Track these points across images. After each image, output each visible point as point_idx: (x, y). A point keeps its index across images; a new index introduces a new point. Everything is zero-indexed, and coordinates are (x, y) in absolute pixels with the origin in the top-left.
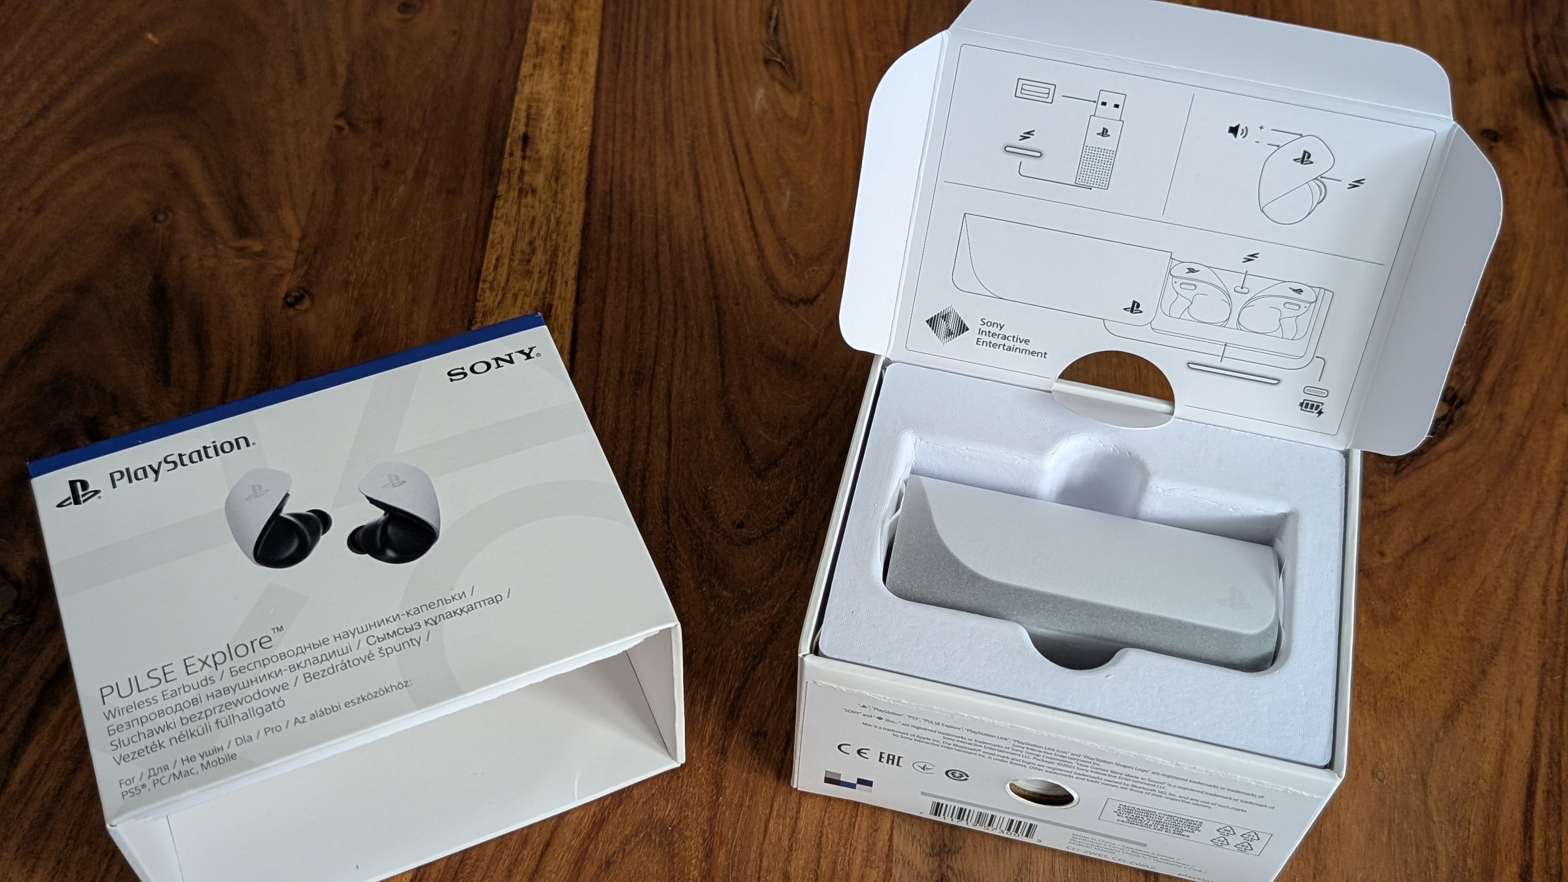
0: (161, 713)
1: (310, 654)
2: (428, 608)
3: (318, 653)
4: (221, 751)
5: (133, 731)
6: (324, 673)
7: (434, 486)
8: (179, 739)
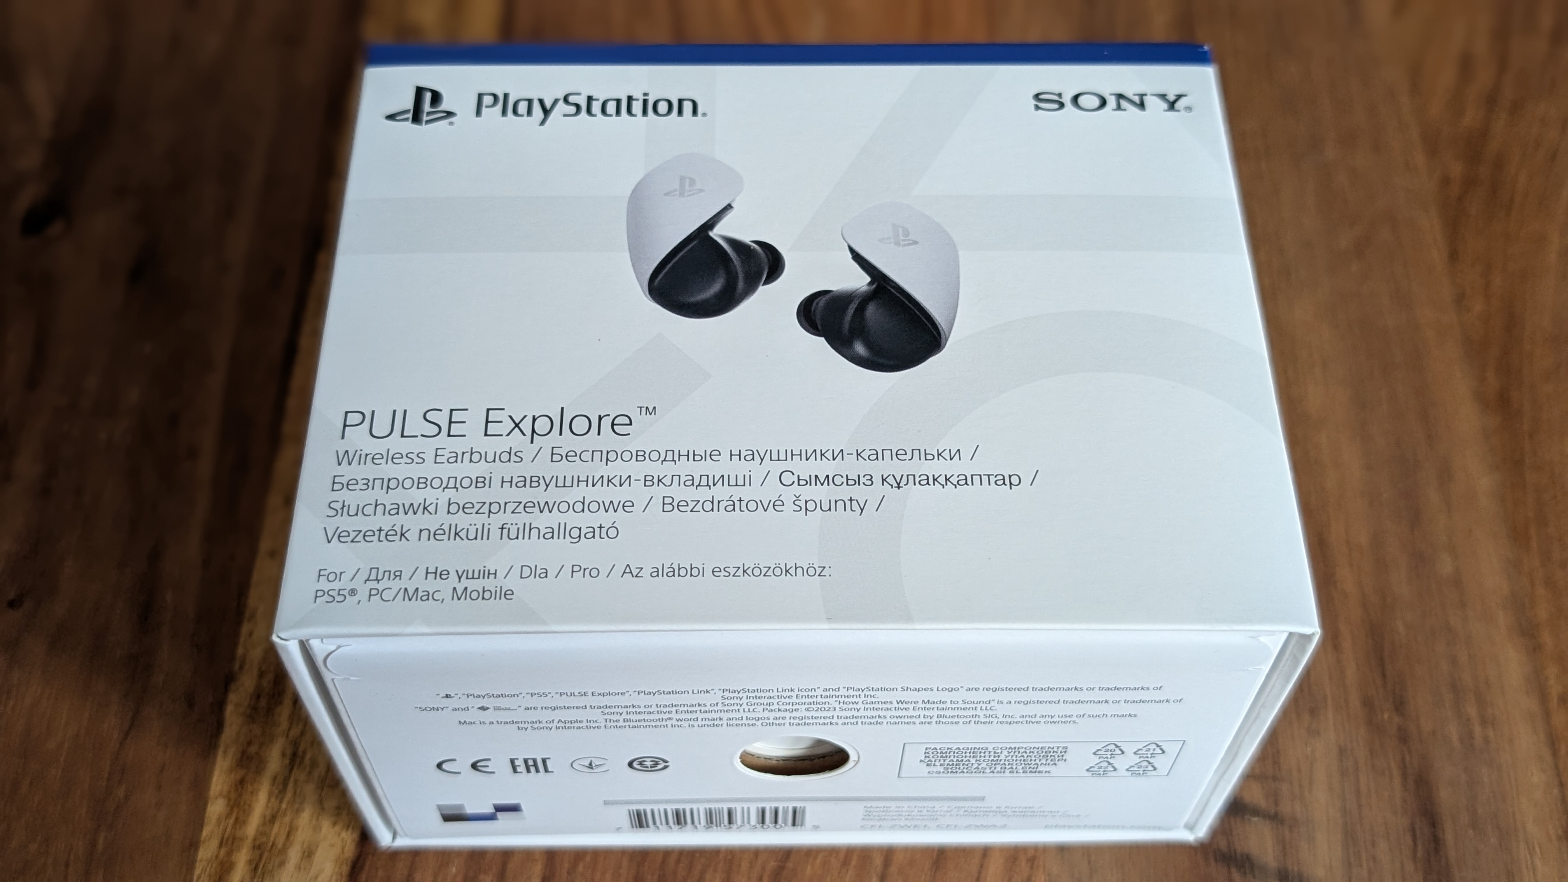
0: (422, 483)
1: (685, 468)
2: (894, 456)
3: (699, 469)
4: (492, 576)
5: (369, 496)
6: (696, 507)
7: (961, 264)
8: (434, 535)
